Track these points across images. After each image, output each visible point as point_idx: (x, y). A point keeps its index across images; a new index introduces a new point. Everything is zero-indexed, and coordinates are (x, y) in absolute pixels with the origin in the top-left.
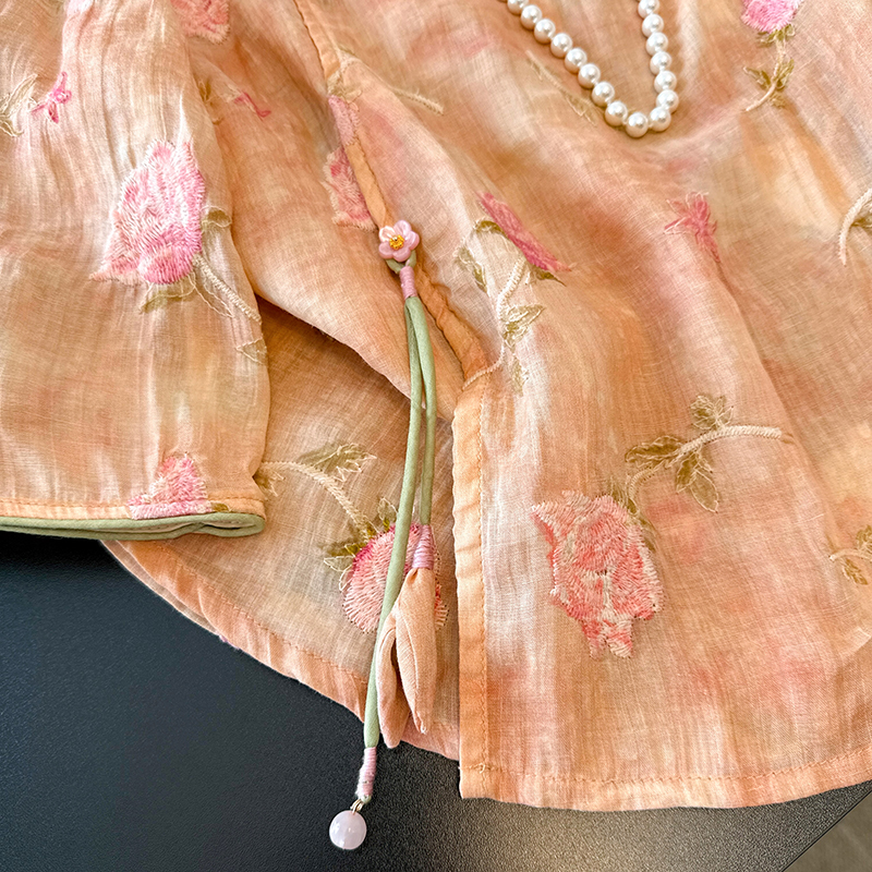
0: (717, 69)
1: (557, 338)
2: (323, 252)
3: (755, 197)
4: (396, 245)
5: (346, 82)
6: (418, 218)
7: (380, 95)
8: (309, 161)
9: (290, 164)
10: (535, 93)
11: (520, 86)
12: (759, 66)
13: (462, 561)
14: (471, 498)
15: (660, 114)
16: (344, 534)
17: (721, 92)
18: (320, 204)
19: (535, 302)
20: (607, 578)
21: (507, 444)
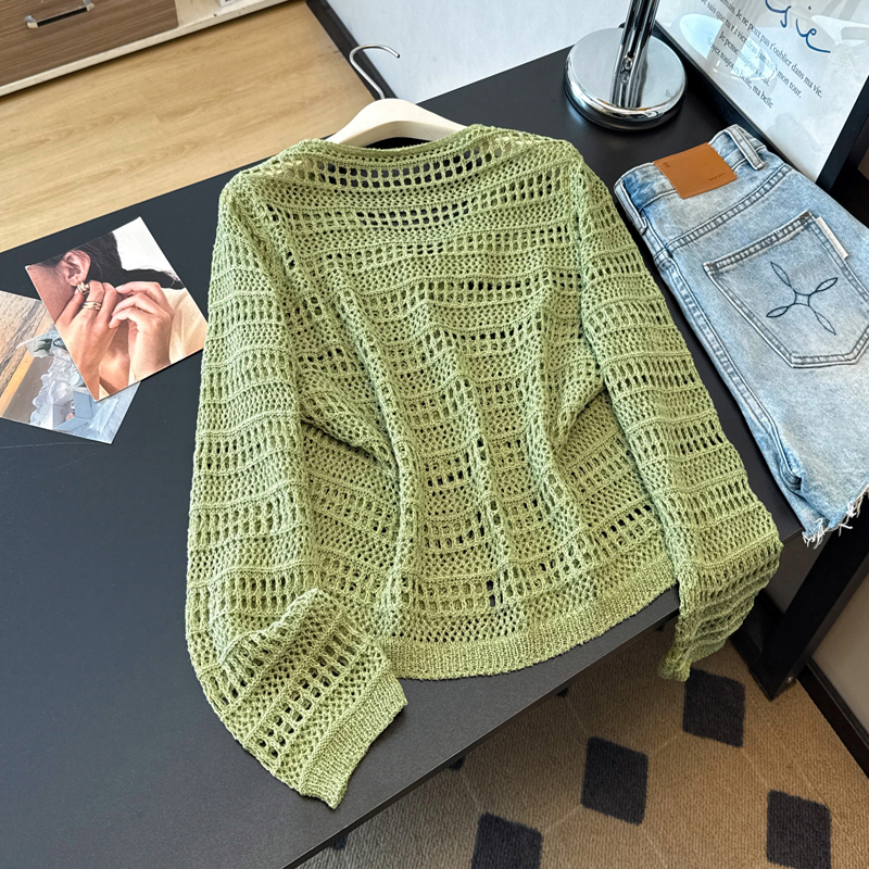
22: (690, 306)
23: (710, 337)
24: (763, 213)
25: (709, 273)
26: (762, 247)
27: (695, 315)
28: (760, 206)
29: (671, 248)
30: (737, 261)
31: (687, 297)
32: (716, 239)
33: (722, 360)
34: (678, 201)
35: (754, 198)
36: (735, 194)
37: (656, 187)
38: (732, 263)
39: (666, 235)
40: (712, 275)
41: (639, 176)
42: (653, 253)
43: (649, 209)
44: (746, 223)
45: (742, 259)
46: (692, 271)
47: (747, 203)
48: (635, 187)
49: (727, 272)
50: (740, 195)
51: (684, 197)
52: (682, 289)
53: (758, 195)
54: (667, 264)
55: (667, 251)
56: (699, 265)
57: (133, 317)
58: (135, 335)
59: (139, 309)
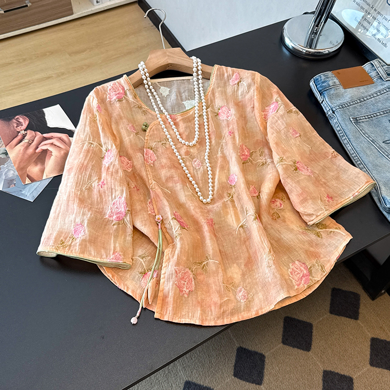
0: (220, 192)
1: (183, 240)
2: (146, 219)
3: (223, 219)
4: (158, 219)
5: (153, 187)
6: (163, 215)
7: (159, 191)
8: (145, 201)
9: (142, 201)
10: (187, 193)
11: (184, 192)
12: (229, 192)
13: (162, 276)
14: (165, 265)
15: (209, 200)
16: (143, 271)
17: (221, 197)
18: (146, 210)
19: (180, 233)
20: (186, 283)
21: (173, 257)
22: (341, 135)
23: (350, 148)
24: (387, 99)
25: (353, 121)
26: (385, 114)
27: (343, 139)
28: (385, 96)
29: (334, 109)
30: (369, 118)
31: (340, 131)
32: (359, 107)
33: (355, 158)
34: (341, 90)
35: (383, 92)
36: (372, 90)
37: (331, 83)
38: (366, 119)
39: (332, 104)
40: (354, 122)
41: (323, 77)
42: (326, 111)
43: (325, 92)
44: (377, 103)
45: (372, 117)
46: (344, 120)
47: (379, 94)
48: (320, 82)
49: (362, 122)
50: (375, 90)
51: (345, 88)
52: (337, 127)
53: (385, 91)
54: (332, 116)
55: (332, 110)
56: (348, 117)
57: (51, 149)
58: (50, 157)
59: (55, 145)
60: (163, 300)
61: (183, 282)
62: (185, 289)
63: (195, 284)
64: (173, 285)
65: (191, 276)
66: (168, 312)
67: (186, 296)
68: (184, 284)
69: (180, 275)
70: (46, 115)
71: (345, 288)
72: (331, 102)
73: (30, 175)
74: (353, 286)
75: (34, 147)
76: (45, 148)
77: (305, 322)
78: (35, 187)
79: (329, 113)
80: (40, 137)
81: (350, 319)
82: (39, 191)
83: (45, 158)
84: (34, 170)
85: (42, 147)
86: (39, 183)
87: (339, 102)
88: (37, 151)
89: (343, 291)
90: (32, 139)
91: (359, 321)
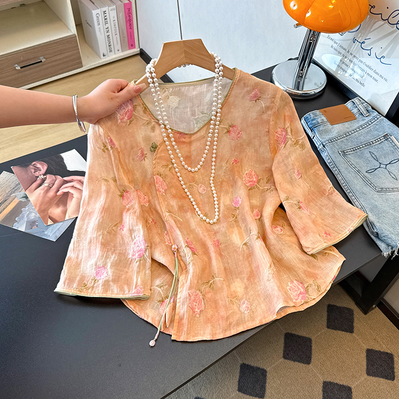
14: (180, 290)
23: (340, 178)
24: (368, 133)
26: (366, 146)
28: (366, 130)
29: (324, 144)
30: (354, 150)
31: (330, 163)
32: (345, 141)
33: (345, 187)
34: (329, 126)
35: (364, 127)
36: (355, 125)
37: (319, 120)
38: (351, 151)
40: (342, 155)
41: (312, 116)
42: (317, 146)
43: (315, 129)
44: (360, 136)
45: (356, 150)
46: (333, 153)
47: (361, 128)
48: (310, 120)
49: (349, 154)
50: (357, 125)
51: (332, 124)
52: (328, 159)
53: (366, 126)
54: (323, 150)
55: (323, 145)
56: (337, 150)
57: (72, 191)
58: (72, 199)
59: (76, 188)
60: (179, 322)
61: (195, 304)
62: (197, 310)
63: (204, 304)
64: (187, 308)
65: (201, 297)
66: (183, 333)
67: (198, 316)
68: (196, 305)
69: (192, 298)
70: (64, 159)
71: (339, 305)
72: (321, 137)
73: (52, 216)
74: (347, 302)
75: (55, 190)
76: (66, 190)
77: (304, 337)
78: (58, 227)
79: (320, 147)
80: (60, 181)
81: (346, 333)
82: (62, 231)
83: (67, 199)
84: (56, 211)
85: (63, 190)
86: (61, 223)
87: (327, 137)
88: (59, 193)
89: (337, 307)
90: (53, 182)
91: (354, 334)
